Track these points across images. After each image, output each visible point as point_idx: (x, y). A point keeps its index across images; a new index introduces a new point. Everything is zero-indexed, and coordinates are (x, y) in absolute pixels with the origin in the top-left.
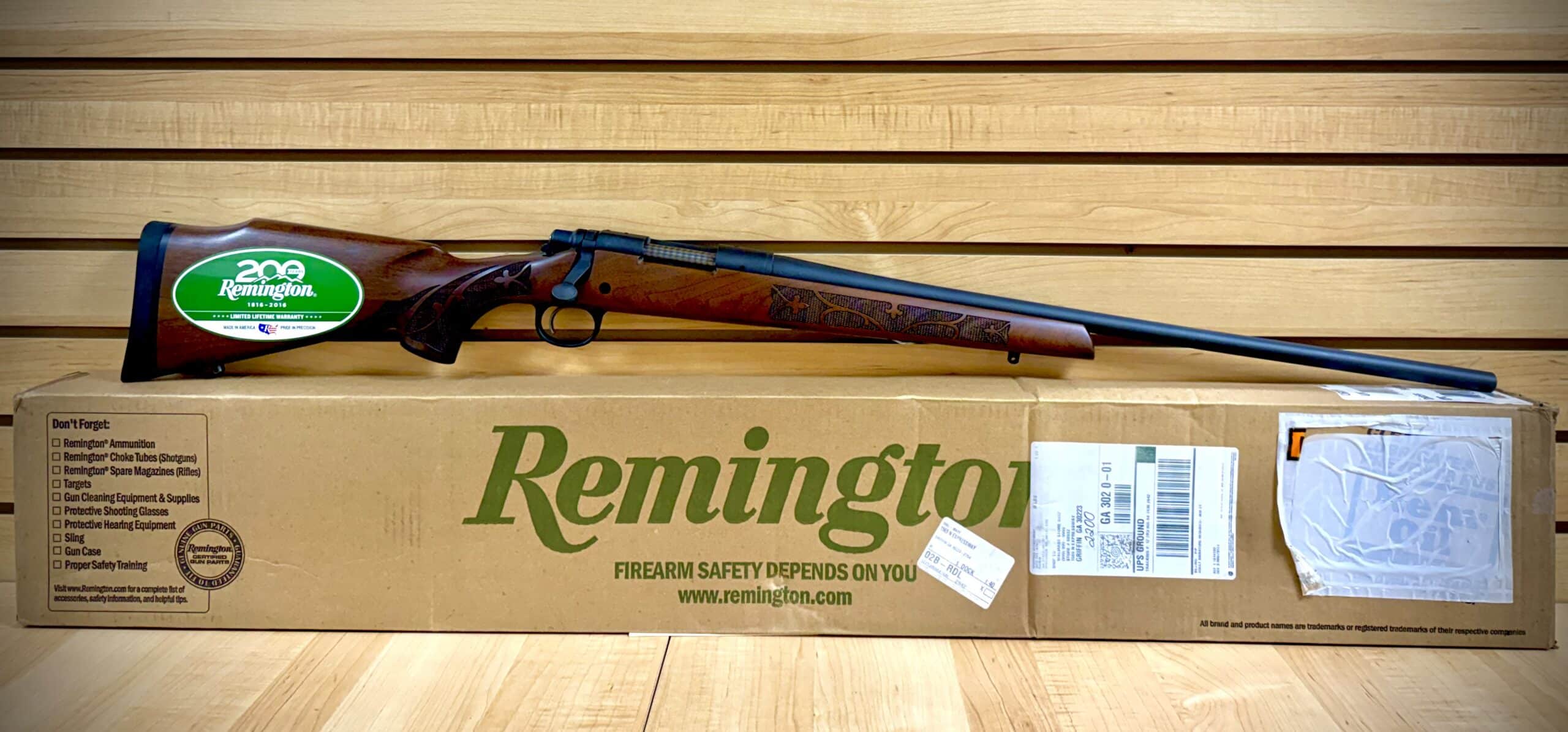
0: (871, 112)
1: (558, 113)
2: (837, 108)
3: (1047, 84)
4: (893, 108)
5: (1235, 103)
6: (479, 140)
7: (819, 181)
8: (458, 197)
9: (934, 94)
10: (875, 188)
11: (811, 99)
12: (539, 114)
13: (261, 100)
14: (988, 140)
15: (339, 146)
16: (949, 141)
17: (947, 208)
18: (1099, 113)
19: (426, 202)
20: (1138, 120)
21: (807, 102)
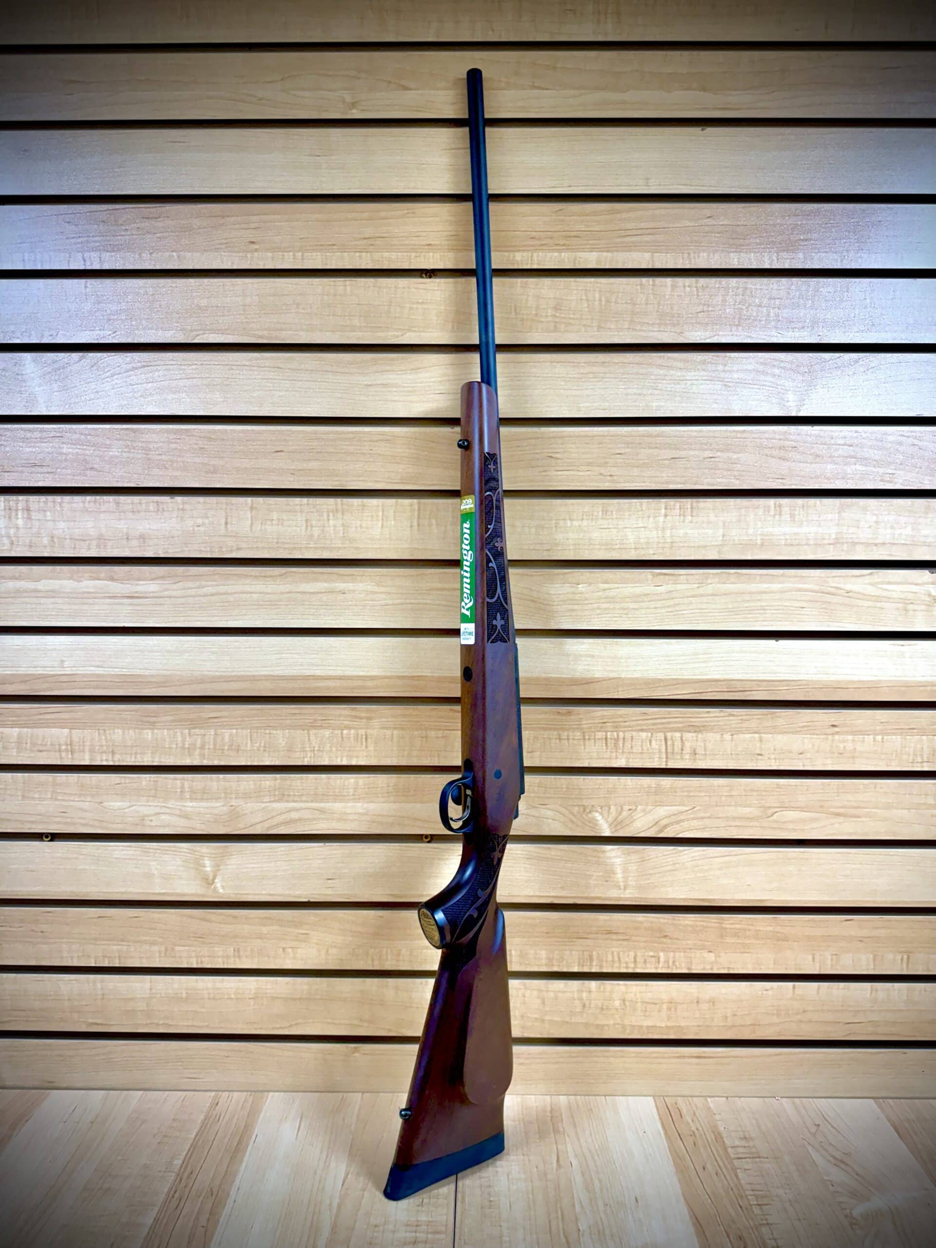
0: (604, 737)
1: (364, 737)
2: (578, 734)
3: (740, 718)
4: (621, 735)
5: (883, 733)
6: (304, 758)
7: (564, 790)
8: (288, 801)
9: (654, 724)
10: (607, 796)
11: (558, 727)
12: (349, 738)
13: (136, 728)
14: (695, 760)
15: (196, 763)
16: (664, 760)
17: (662, 811)
18: (781, 741)
19: (263, 805)
20: (810, 746)
21: (555, 729)
